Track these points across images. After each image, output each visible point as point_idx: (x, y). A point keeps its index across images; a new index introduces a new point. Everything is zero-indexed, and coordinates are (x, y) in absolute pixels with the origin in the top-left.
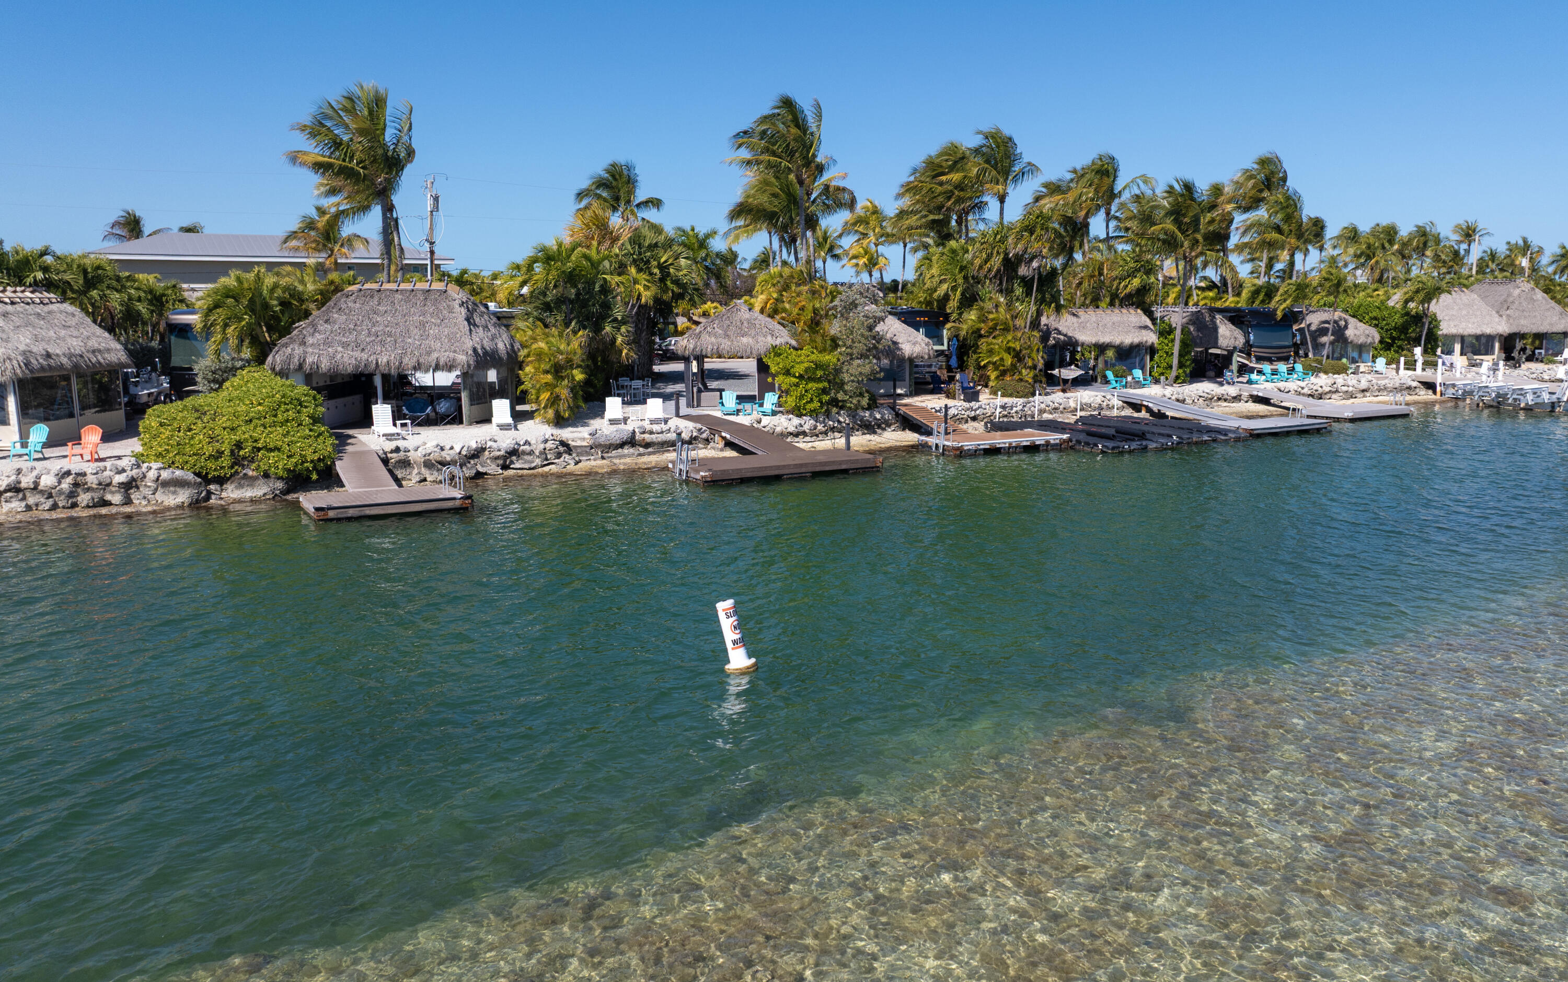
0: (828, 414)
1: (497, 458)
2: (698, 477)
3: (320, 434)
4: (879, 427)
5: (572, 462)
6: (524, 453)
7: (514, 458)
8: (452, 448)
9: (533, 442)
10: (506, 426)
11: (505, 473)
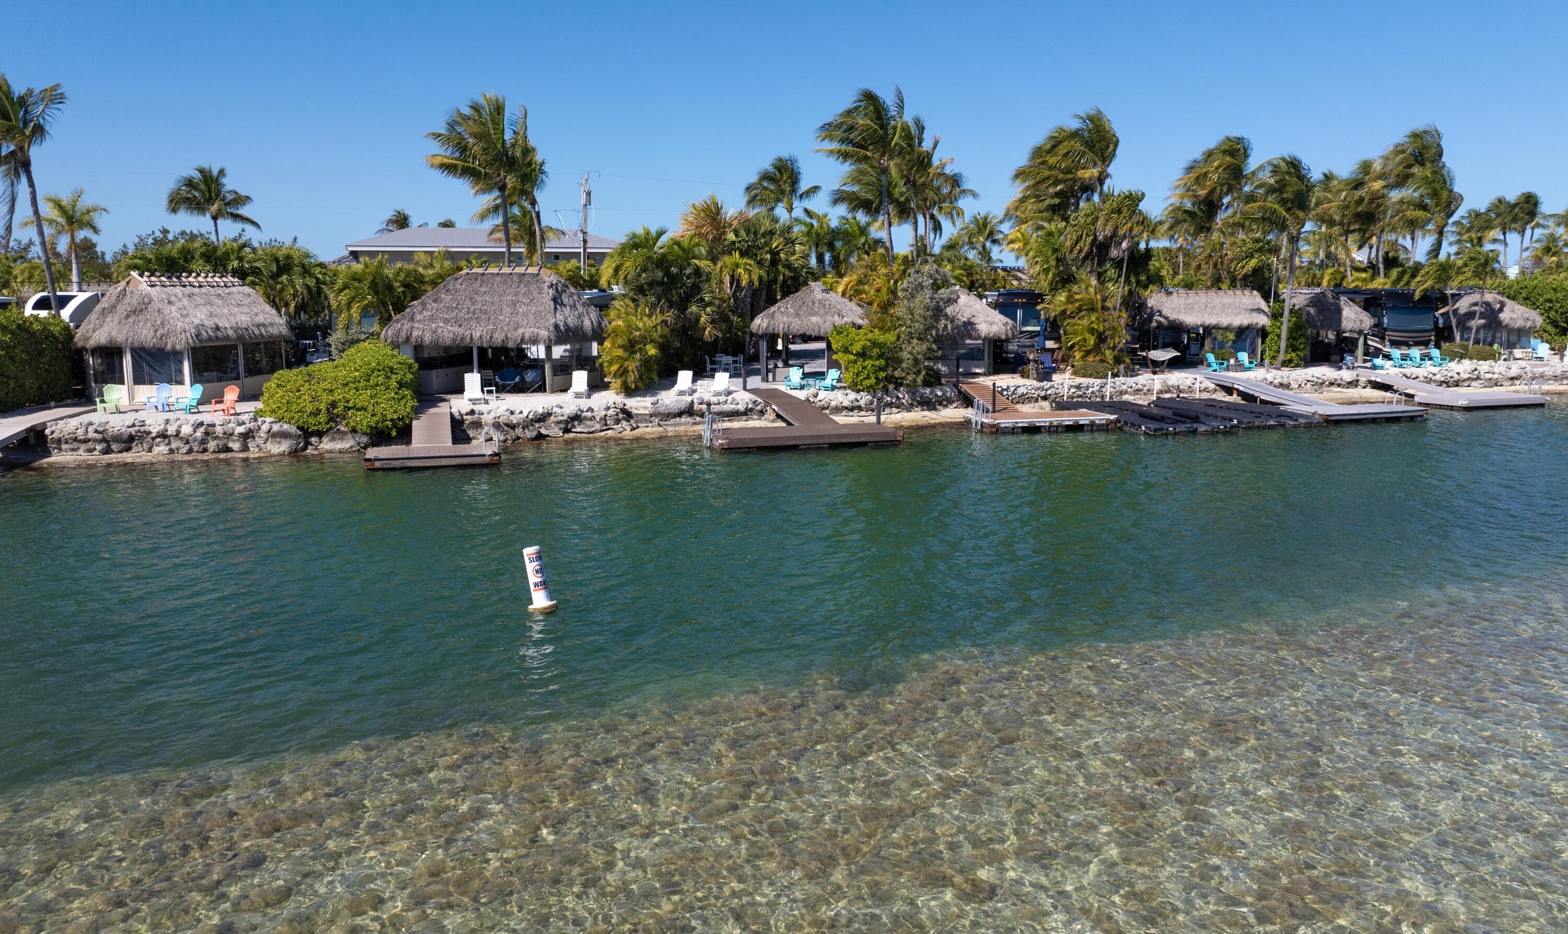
0: (886, 391)
1: (559, 422)
3: (403, 397)
4: (940, 404)
5: (628, 428)
6: (586, 418)
7: (576, 423)
8: (521, 412)
9: (596, 409)
10: (578, 396)
11: (566, 436)
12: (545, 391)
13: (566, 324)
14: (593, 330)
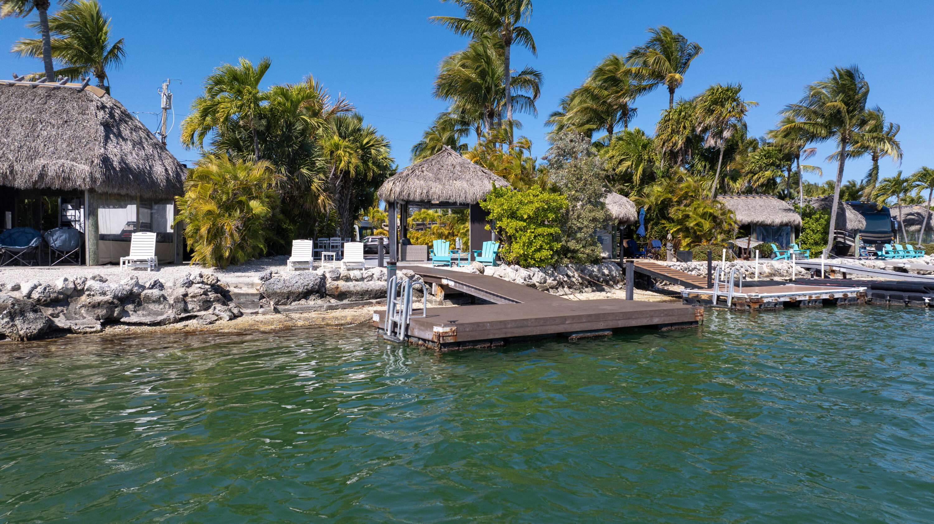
0: (558, 266)
1: (98, 305)
2: (428, 335)
4: (607, 284)
5: (226, 316)
6: (148, 299)
7: (130, 307)
8: (17, 288)
9: (168, 284)
10: (140, 265)
11: (109, 330)
12: (83, 263)
13: (122, 161)
14: (168, 179)
